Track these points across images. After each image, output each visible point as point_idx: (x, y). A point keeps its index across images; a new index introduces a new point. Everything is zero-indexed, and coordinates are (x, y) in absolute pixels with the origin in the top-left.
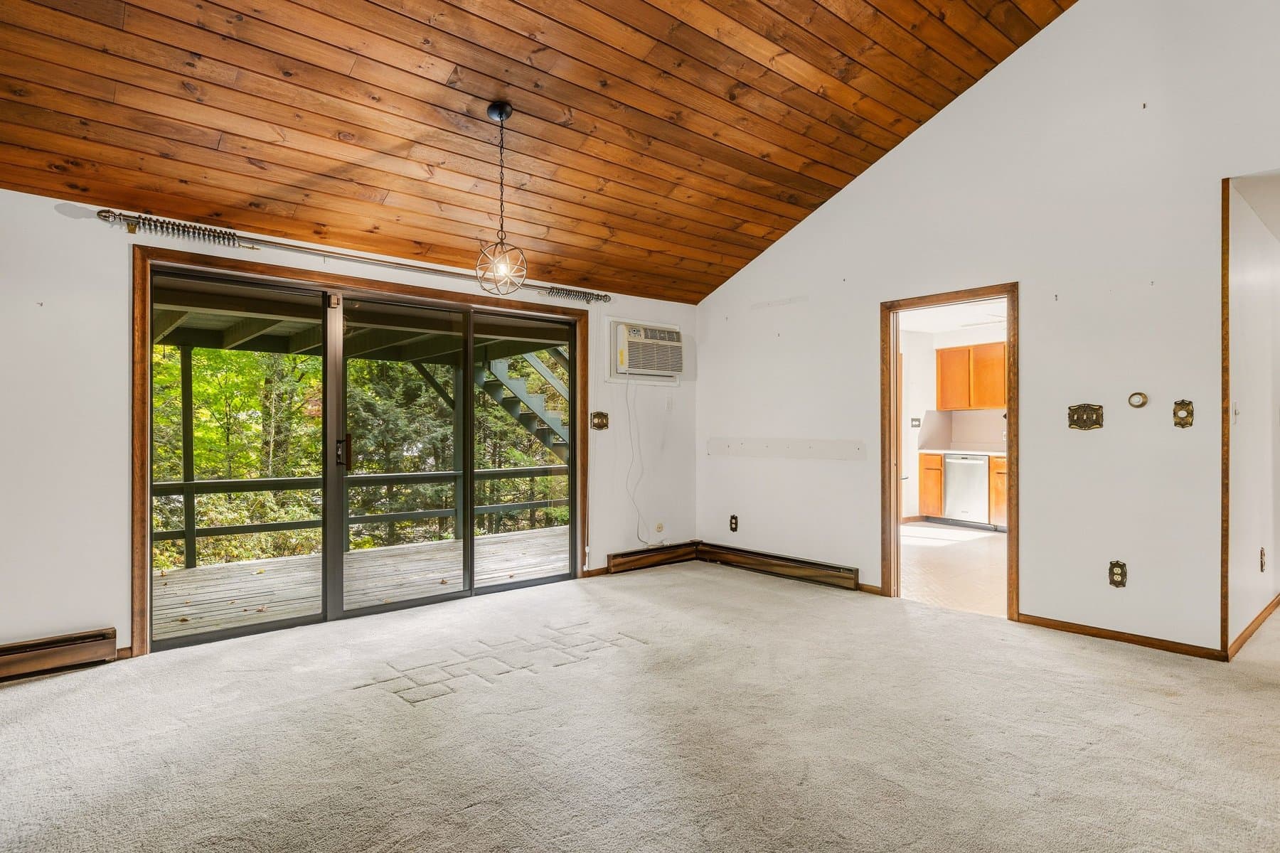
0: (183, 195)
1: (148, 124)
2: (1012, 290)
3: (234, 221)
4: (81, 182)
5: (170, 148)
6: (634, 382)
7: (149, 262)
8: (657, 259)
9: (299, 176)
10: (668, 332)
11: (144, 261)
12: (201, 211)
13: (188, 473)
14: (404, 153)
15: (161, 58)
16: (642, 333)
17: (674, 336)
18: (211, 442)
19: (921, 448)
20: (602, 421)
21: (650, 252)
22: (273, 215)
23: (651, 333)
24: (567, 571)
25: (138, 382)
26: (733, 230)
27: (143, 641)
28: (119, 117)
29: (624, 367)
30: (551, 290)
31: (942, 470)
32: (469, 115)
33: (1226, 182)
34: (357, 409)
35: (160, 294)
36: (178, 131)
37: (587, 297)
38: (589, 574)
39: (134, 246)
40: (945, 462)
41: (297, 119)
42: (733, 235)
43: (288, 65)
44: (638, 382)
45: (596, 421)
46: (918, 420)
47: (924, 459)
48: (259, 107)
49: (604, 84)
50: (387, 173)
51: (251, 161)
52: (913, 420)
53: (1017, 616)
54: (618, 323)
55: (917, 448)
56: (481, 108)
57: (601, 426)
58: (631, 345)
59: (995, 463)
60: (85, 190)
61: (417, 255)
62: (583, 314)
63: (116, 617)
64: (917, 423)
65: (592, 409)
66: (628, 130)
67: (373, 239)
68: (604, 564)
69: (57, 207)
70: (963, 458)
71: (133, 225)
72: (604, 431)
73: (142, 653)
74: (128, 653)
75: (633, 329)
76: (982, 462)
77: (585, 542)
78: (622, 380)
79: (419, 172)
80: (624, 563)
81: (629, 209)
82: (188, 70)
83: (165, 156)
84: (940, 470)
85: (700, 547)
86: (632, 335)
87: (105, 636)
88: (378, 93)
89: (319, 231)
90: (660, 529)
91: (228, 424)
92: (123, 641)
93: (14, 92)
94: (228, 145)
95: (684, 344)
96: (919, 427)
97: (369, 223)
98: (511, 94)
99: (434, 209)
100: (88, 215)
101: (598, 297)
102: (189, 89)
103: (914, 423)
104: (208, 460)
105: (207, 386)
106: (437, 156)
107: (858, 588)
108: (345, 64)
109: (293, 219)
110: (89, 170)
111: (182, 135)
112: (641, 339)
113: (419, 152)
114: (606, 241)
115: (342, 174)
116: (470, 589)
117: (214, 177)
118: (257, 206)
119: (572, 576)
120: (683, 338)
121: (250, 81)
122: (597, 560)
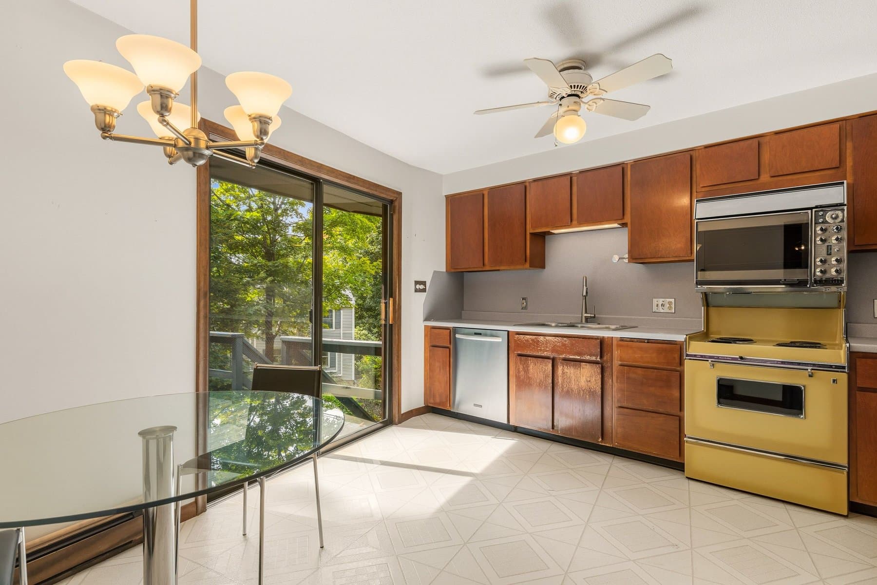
19: (426, 319)
31: (451, 347)
40: (455, 338)
46: (424, 283)
47: (430, 332)
52: (417, 283)
55: (422, 319)
59: (515, 341)
64: (422, 287)
70: (476, 334)
76: (499, 340)
84: (448, 348)
96: (425, 291)
103: (418, 287)
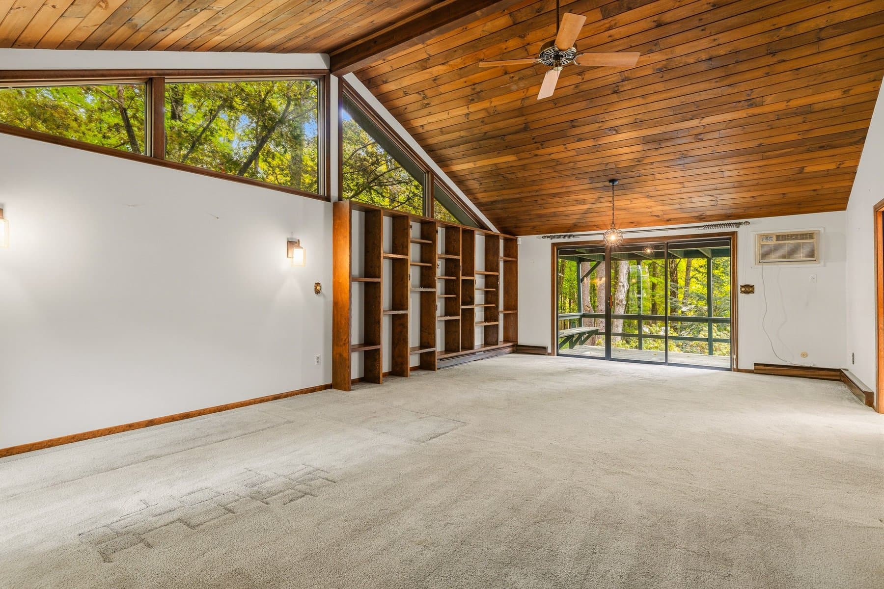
3: (575, 230)
9: (579, 216)
10: (800, 234)
11: (555, 246)
12: (565, 230)
14: (597, 202)
16: (774, 238)
17: (810, 235)
20: (749, 289)
22: (581, 226)
23: (783, 237)
27: (554, 352)
30: (705, 227)
32: (606, 186)
37: (737, 225)
38: (738, 370)
39: (551, 244)
42: (802, 175)
44: (780, 266)
45: (743, 289)
50: (599, 208)
56: (607, 183)
57: (747, 292)
58: (764, 247)
62: (732, 234)
63: (546, 342)
65: (741, 283)
68: (751, 368)
69: (537, 237)
71: (551, 237)
72: (751, 295)
73: (554, 355)
74: (549, 354)
75: (767, 237)
80: (764, 369)
83: (548, 221)
85: (841, 373)
86: (764, 240)
87: (545, 348)
88: (576, 192)
90: (803, 356)
92: (549, 351)
98: (611, 177)
101: (743, 224)
108: (564, 190)
112: (774, 241)
113: (603, 200)
115: (587, 212)
116: (666, 363)
118: (574, 225)
119: (731, 370)
122: (746, 363)
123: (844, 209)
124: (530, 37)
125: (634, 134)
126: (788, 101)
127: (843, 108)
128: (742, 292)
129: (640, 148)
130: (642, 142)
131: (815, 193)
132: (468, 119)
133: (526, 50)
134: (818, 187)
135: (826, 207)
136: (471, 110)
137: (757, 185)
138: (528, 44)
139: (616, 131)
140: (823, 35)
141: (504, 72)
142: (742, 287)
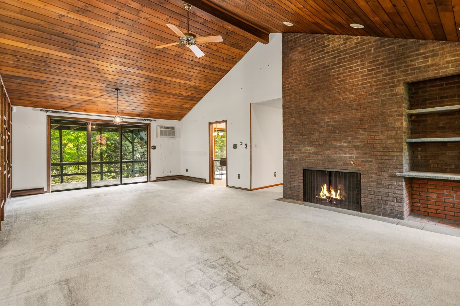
0: (57, 106)
1: (49, 96)
2: (226, 121)
3: (67, 109)
4: (37, 105)
5: (54, 99)
6: (162, 139)
7: (50, 118)
8: (163, 112)
9: (80, 102)
11: (49, 118)
12: (60, 108)
13: (61, 161)
14: (100, 97)
15: (51, 87)
16: (164, 128)
17: (172, 128)
18: (72, 154)
20: (154, 148)
21: (162, 111)
22: (75, 108)
23: (166, 128)
24: (147, 181)
25: (48, 141)
26: (181, 106)
27: (49, 190)
28: (44, 95)
29: (159, 136)
30: (140, 119)
32: (111, 91)
33: (251, 104)
34: (116, 144)
35: (52, 122)
36: (55, 96)
37: (150, 120)
38: (151, 181)
39: (47, 115)
41: (77, 93)
42: (181, 107)
43: (74, 86)
44: (164, 139)
45: (153, 148)
48: (70, 92)
49: (137, 85)
50: (97, 101)
51: (69, 100)
53: (227, 186)
54: (158, 126)
56: (114, 90)
57: (154, 149)
58: (161, 131)
60: (37, 106)
61: (107, 114)
62: (149, 124)
63: (44, 185)
65: (152, 145)
66: (146, 91)
67: (97, 111)
68: (155, 179)
69: (32, 109)
71: (47, 111)
72: (155, 150)
73: (49, 192)
74: (46, 192)
75: (162, 127)
77: (150, 174)
78: (159, 138)
79: (104, 100)
80: (159, 179)
81: (154, 104)
82: (56, 88)
85: (181, 176)
87: (42, 189)
88: (92, 89)
89: (85, 110)
90: (170, 172)
91: (78, 148)
92: (45, 190)
93: (26, 93)
94: (64, 98)
95: (175, 130)
97: (95, 109)
98: (119, 88)
99: (109, 106)
100: (38, 110)
101: (152, 120)
102: (56, 91)
104: (72, 159)
105: (71, 137)
106: (107, 97)
107: (206, 183)
109: (79, 109)
110: (38, 103)
111: (56, 97)
112: (164, 129)
113: (103, 97)
114: (150, 109)
115: (89, 101)
116: (121, 184)
117: (62, 103)
118: (72, 107)
119: (147, 182)
120: (175, 129)
121: (67, 89)
122: (153, 178)
123: (180, 120)
124: (145, 9)
125: (146, 73)
126: (196, 83)
127: (204, 90)
128: (152, 149)
129: (143, 79)
130: (146, 77)
131: (178, 113)
132: (60, 18)
133: (139, 12)
134: (180, 112)
135: (178, 119)
136: (69, 15)
137: (168, 107)
138: (142, 11)
139: (141, 69)
140: (216, 69)
141: (116, 12)
142: (152, 146)
